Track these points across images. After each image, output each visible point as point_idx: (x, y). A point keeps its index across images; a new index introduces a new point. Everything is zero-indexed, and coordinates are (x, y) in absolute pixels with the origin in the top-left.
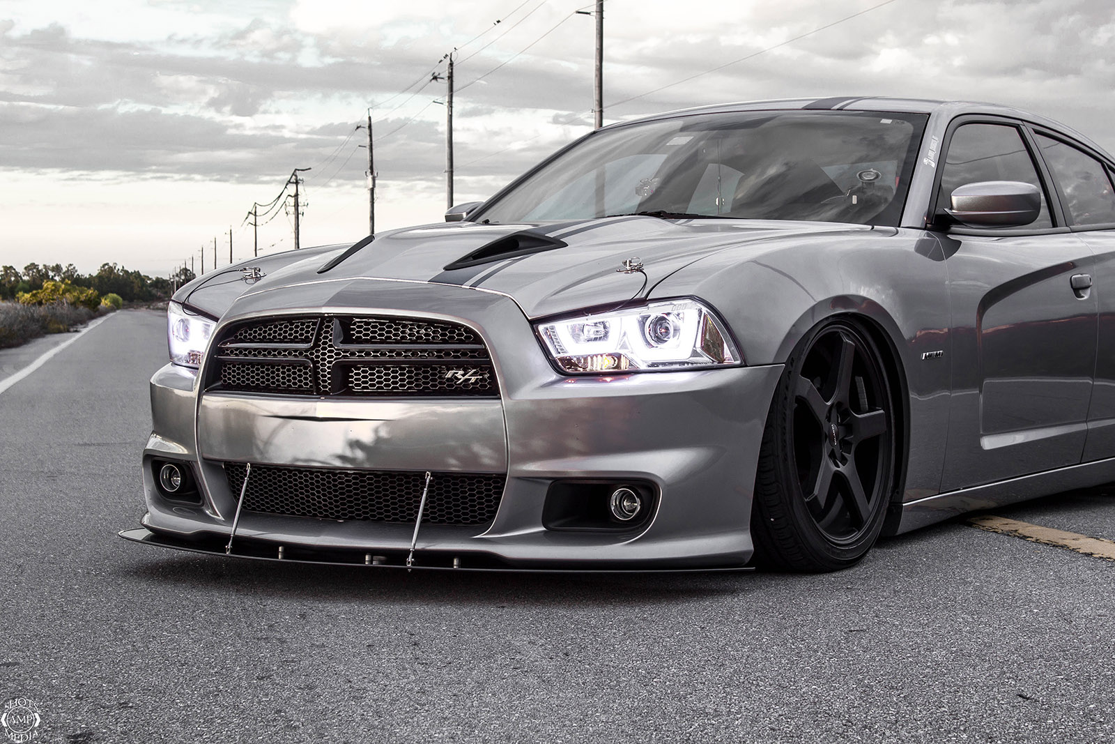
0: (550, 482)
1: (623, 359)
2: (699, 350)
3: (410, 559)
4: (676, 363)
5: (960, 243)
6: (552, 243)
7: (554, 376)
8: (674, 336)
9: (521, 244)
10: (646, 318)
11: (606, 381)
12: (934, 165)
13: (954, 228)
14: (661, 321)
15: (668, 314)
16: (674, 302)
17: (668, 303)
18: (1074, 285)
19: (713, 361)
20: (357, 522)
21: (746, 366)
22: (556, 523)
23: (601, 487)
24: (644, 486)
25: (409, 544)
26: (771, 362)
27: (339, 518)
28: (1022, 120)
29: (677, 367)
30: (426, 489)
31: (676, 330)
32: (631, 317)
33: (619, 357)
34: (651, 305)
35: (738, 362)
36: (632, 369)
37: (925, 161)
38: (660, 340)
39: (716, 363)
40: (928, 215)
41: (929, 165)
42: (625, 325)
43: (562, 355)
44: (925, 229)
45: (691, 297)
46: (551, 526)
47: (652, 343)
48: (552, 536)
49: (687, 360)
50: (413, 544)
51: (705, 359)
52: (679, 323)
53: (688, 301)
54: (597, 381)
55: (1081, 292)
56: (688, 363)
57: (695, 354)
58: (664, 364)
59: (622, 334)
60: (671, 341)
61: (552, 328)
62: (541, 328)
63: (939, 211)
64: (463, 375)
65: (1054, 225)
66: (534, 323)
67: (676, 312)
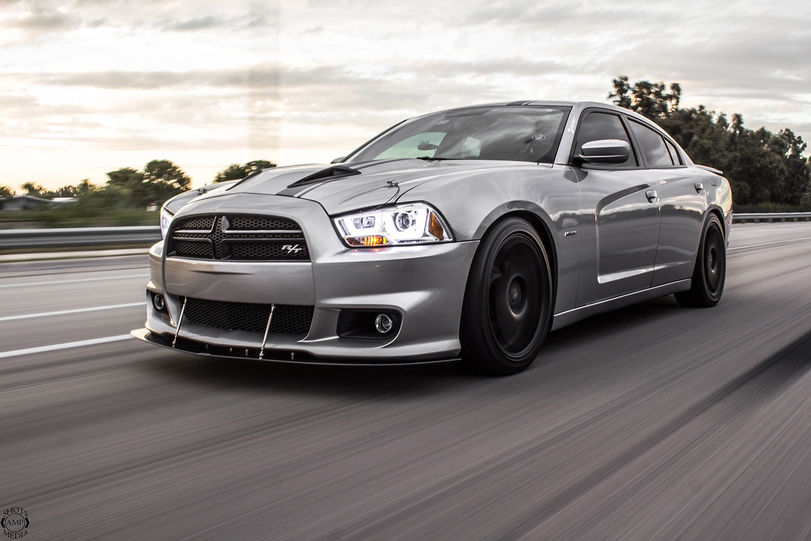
0: (340, 310)
1: (384, 238)
2: (428, 233)
3: (261, 354)
4: (414, 241)
5: (587, 173)
6: (352, 172)
7: (344, 248)
8: (412, 225)
9: (335, 173)
10: (396, 214)
11: (375, 252)
12: (573, 132)
13: (584, 165)
14: (404, 216)
15: (409, 212)
16: (414, 204)
17: (410, 205)
18: (648, 196)
19: (436, 239)
20: (239, 331)
21: (456, 242)
22: (345, 334)
23: (370, 313)
24: (394, 313)
25: (261, 344)
26: (471, 239)
27: (229, 328)
28: (622, 113)
29: (415, 242)
30: (271, 314)
31: (414, 221)
32: (389, 213)
33: (382, 237)
34: (399, 207)
35: (451, 240)
36: (388, 244)
37: (569, 130)
38: (405, 226)
39: (438, 240)
40: (570, 157)
41: (571, 132)
42: (384, 218)
43: (349, 236)
44: (568, 165)
45: (422, 202)
46: (342, 335)
47: (401, 229)
48: (342, 342)
49: (421, 239)
50: (263, 344)
51: (432, 238)
52: (415, 217)
53: (420, 204)
54: (370, 251)
55: (652, 200)
56: (421, 240)
57: (425, 235)
58: (407, 241)
59: (383, 224)
60: (411, 228)
61: (343, 220)
62: (336, 220)
63: (576, 156)
64: (292, 248)
65: (638, 165)
66: (332, 217)
67: (414, 211)
